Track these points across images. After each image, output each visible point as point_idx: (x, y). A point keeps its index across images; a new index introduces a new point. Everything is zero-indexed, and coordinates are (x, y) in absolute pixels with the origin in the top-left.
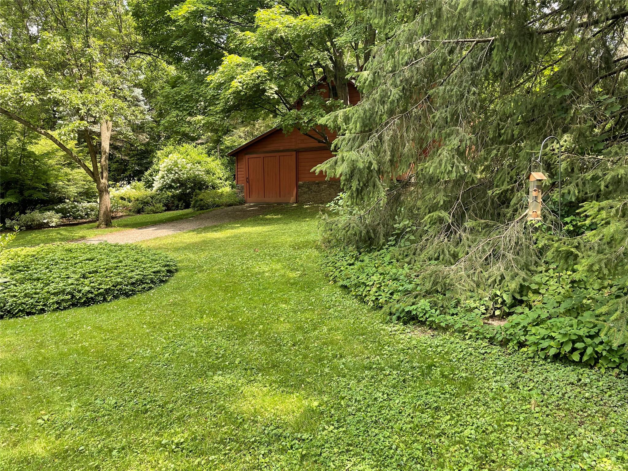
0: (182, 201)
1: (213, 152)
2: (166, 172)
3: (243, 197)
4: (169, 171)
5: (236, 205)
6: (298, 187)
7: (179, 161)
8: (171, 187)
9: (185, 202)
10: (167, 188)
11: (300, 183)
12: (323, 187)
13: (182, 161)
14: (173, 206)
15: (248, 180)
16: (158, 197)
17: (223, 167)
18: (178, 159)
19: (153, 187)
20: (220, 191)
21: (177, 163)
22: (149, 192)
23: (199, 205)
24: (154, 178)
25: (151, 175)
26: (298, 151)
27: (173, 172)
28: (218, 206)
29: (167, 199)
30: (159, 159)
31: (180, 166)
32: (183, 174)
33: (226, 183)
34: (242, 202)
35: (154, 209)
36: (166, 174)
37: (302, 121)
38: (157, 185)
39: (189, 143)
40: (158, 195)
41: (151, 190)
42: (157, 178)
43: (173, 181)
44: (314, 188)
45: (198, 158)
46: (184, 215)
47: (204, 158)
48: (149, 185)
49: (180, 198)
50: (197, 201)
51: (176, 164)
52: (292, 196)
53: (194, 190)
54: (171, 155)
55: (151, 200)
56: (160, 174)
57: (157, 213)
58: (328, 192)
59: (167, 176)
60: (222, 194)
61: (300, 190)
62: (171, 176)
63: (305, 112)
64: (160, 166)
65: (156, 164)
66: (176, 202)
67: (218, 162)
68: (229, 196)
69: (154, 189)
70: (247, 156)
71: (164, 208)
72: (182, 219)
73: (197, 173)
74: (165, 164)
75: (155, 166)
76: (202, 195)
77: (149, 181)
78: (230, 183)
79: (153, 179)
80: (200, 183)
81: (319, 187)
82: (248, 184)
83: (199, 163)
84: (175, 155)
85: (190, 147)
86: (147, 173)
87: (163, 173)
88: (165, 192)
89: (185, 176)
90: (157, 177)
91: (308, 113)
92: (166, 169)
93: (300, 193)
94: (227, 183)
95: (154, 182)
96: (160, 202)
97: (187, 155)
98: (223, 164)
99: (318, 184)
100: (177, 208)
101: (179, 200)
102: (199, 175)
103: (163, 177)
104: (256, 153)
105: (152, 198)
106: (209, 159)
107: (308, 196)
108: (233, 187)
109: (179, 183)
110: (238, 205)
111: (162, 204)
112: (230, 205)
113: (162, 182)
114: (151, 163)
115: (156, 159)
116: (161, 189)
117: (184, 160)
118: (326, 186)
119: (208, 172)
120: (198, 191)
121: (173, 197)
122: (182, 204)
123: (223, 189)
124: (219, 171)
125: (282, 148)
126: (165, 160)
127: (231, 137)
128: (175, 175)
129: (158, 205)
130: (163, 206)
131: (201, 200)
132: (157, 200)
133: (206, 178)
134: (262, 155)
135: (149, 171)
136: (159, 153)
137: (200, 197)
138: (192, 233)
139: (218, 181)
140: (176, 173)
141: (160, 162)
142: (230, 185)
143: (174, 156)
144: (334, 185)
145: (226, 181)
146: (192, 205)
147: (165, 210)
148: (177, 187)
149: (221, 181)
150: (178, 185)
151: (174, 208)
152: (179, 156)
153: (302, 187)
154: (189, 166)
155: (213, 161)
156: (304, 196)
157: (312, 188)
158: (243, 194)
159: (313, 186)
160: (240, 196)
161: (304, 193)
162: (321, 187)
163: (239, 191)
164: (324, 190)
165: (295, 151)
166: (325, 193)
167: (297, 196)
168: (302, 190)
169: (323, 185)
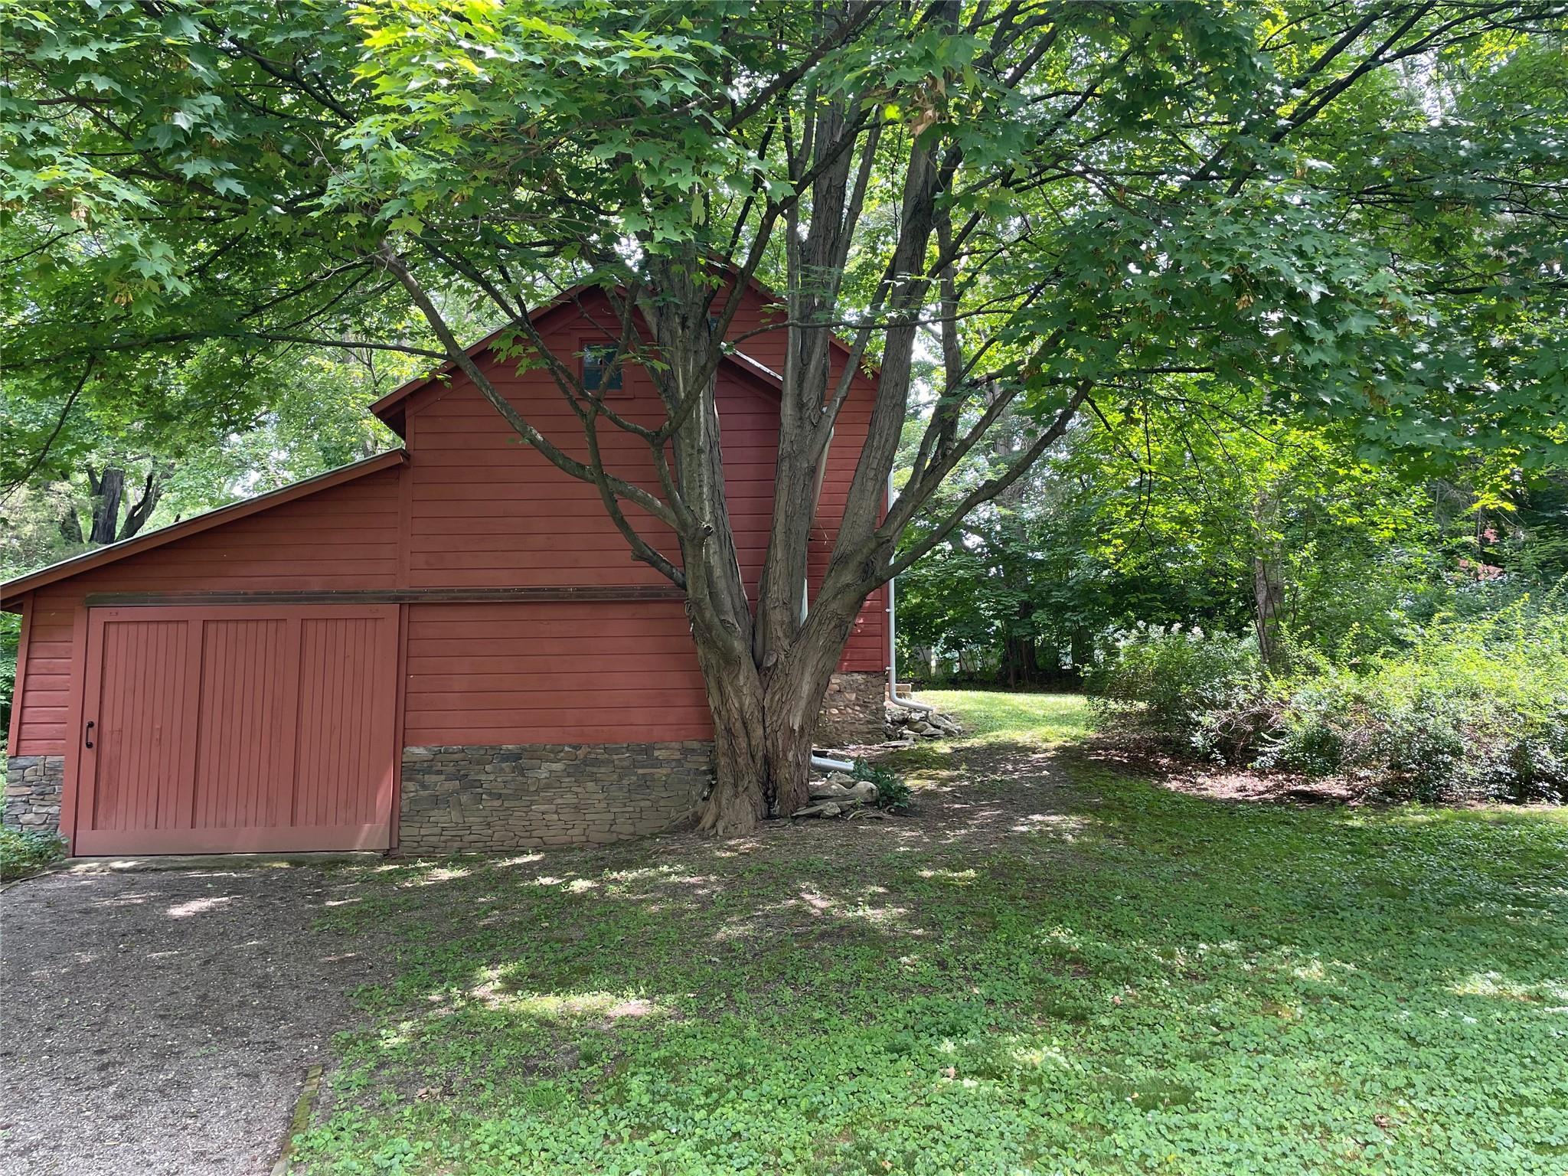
3: (52, 822)
6: (405, 772)
11: (419, 751)
12: (543, 774)
15: (92, 737)
26: (409, 603)
34: (49, 858)
44: (491, 776)
52: (369, 816)
58: (570, 798)
61: (411, 786)
81: (522, 771)
82: (89, 755)
93: (412, 801)
99: (517, 757)
104: (161, 600)
107: (455, 816)
118: (558, 767)
125: (316, 585)
134: (197, 613)
144: (597, 762)
153: (429, 771)
156: (437, 815)
157: (483, 777)
158: (54, 810)
159: (488, 768)
160: (28, 817)
161: (436, 801)
162: (530, 774)
163: (26, 790)
164: (548, 787)
165: (398, 599)
166: (550, 801)
167: (397, 817)
168: (424, 787)
169: (545, 765)
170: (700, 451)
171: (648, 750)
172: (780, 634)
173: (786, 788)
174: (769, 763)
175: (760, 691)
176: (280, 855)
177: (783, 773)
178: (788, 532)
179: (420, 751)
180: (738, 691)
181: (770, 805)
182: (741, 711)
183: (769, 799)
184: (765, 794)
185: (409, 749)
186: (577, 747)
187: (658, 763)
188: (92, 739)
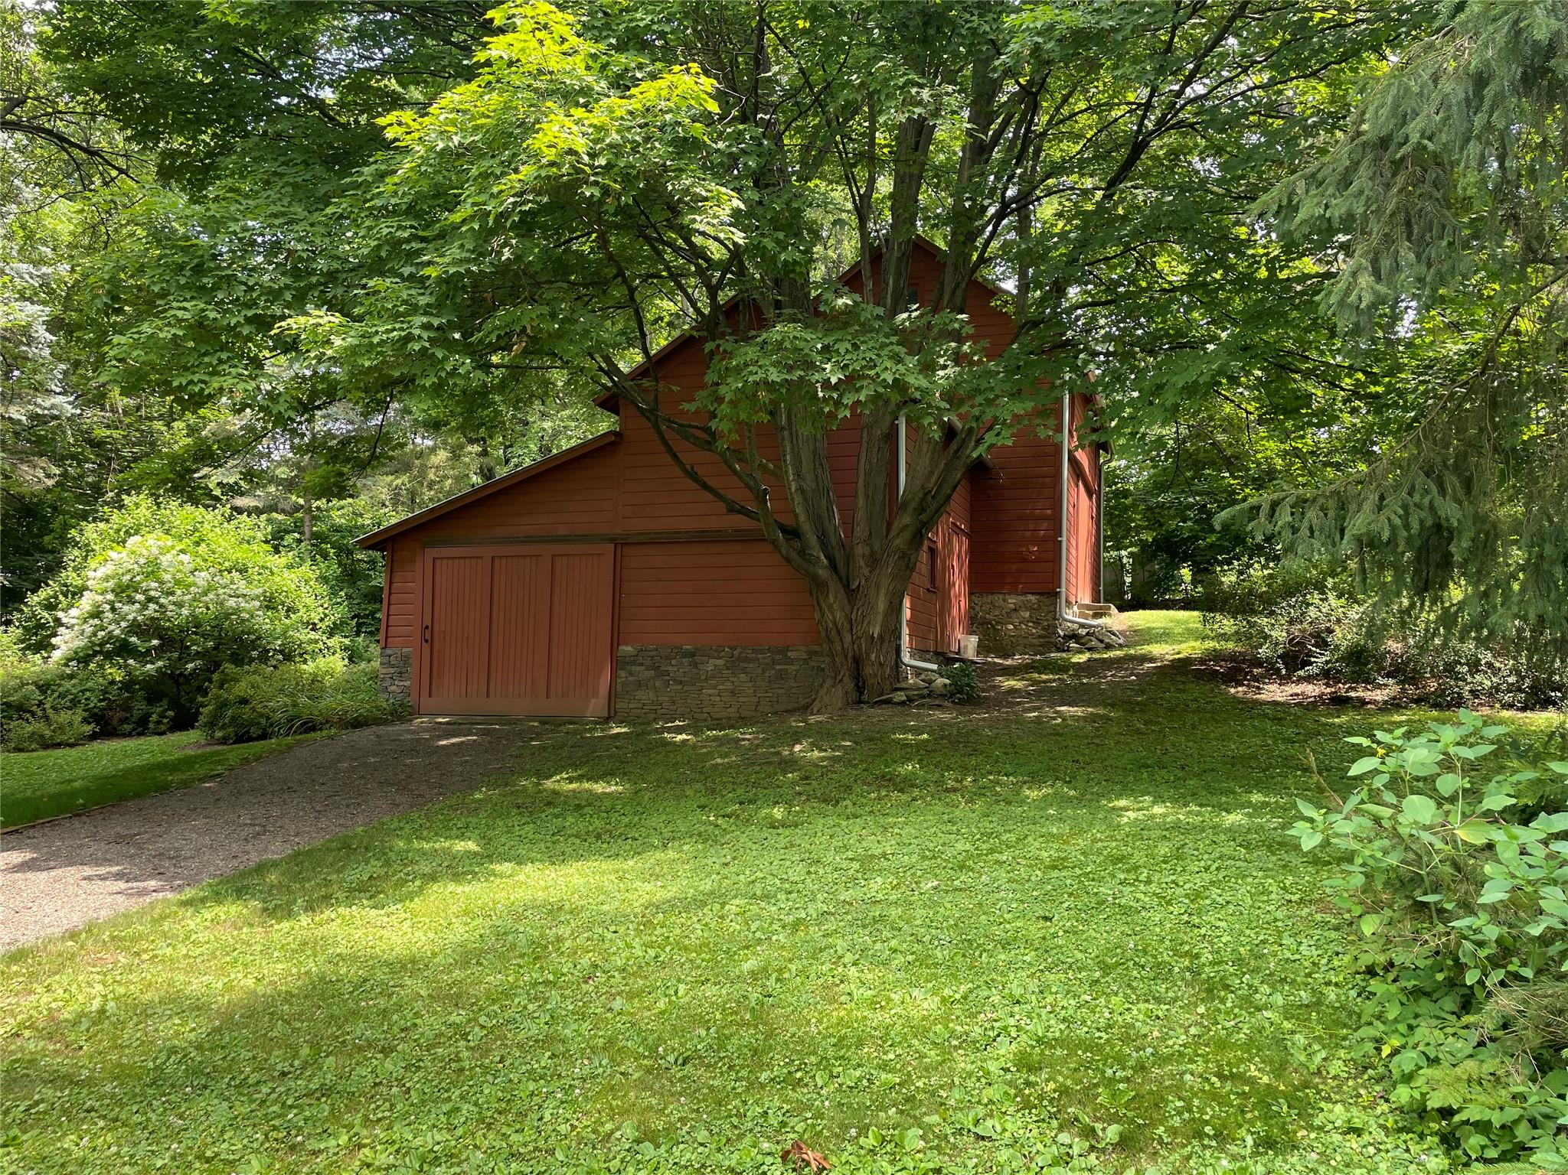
0: (165, 702)
1: (289, 539)
2: (110, 597)
3: (406, 691)
4: (124, 591)
5: (378, 722)
6: (618, 663)
7: (165, 560)
8: (124, 649)
9: (174, 704)
10: (108, 656)
11: (627, 649)
12: (710, 667)
13: (175, 560)
14: (125, 721)
15: (428, 635)
16: (67, 685)
17: (323, 589)
18: (163, 551)
19: (54, 648)
20: (309, 667)
21: (158, 566)
22: (35, 664)
23: (234, 719)
24: (60, 614)
25: (50, 607)
26: (621, 543)
27: (140, 597)
28: (310, 727)
29: (105, 692)
30: (88, 551)
31: (167, 577)
32: (179, 605)
33: (331, 642)
34: (400, 714)
35: (48, 733)
36: (111, 603)
37: (817, 376)
38: (66, 643)
39: (206, 507)
40: (71, 677)
41: (45, 659)
42: (72, 616)
43: (135, 628)
44: (675, 668)
45: (238, 555)
46: (173, 767)
47: (259, 554)
48: (38, 639)
49: (154, 690)
50: (224, 705)
51: (152, 568)
52: (595, 694)
53: (217, 665)
54: (137, 538)
55: (38, 696)
56: (86, 602)
57: (58, 745)
58: (728, 685)
59: (113, 609)
60: (315, 680)
61: (622, 673)
62: (131, 611)
63: (828, 340)
64: (91, 574)
65: (75, 569)
66: (139, 707)
67: (306, 570)
68: (348, 686)
69: (57, 655)
70: (432, 553)
71: (88, 729)
72: (163, 788)
73: (231, 603)
74: (108, 569)
75: (69, 576)
76: (246, 682)
77: (41, 626)
78: (347, 641)
79: (57, 620)
80: (237, 639)
81: (696, 665)
82: (427, 647)
83: (240, 572)
84: (151, 540)
85: (209, 517)
86: (33, 599)
87: (100, 598)
88: (101, 667)
89: (185, 612)
90: (74, 612)
91: (842, 347)
92: (111, 584)
93: (624, 684)
94: (335, 641)
95: (61, 630)
96: (75, 703)
97: (197, 544)
98: (323, 579)
99: (692, 655)
100: (142, 728)
101: (153, 698)
102: (237, 611)
103: (97, 614)
104: (466, 542)
105: (44, 688)
106: (278, 561)
107: (652, 695)
108: (353, 656)
109: (160, 638)
110: (385, 722)
111: (79, 714)
112: (357, 724)
113: (89, 630)
114: (55, 567)
115: (76, 552)
116: (83, 658)
117: (185, 558)
118: (720, 662)
119: (270, 603)
120: (229, 667)
121: (127, 685)
122: (162, 715)
123: (321, 662)
124: (309, 601)
126: (113, 554)
127: (350, 500)
128: (145, 607)
129: (64, 717)
130: (85, 721)
131: (244, 701)
132: (61, 696)
133: (263, 622)
134: (489, 551)
135: (43, 594)
136: (91, 531)
137: (241, 688)
138: (231, 910)
139: (304, 635)
140: (150, 599)
141: (92, 563)
142: (346, 649)
143: (148, 544)
144: (747, 660)
145: (331, 635)
146: (202, 719)
147: (94, 737)
148: (148, 651)
149: (313, 635)
150: (155, 642)
151: (127, 727)
152: (170, 542)
153: (634, 663)
154: (202, 578)
155: (290, 567)
156: (639, 694)
157: (670, 668)
158: (407, 683)
159: (673, 662)
160: (393, 688)
161: (639, 685)
162: (701, 667)
163: (392, 670)
164: (713, 677)
165: (612, 540)
166: (715, 687)
167: (612, 695)
168: (631, 674)
169: (712, 661)
170: (783, 429)
171: (783, 651)
172: (862, 564)
173: (871, 681)
174: (857, 661)
175: (847, 608)
176: (533, 718)
177: (868, 670)
178: (867, 486)
179: (629, 649)
180: (830, 607)
181: (861, 693)
182: (834, 622)
183: (860, 689)
184: (857, 685)
185: (623, 648)
186: (733, 648)
187: (791, 662)
188: (428, 637)
